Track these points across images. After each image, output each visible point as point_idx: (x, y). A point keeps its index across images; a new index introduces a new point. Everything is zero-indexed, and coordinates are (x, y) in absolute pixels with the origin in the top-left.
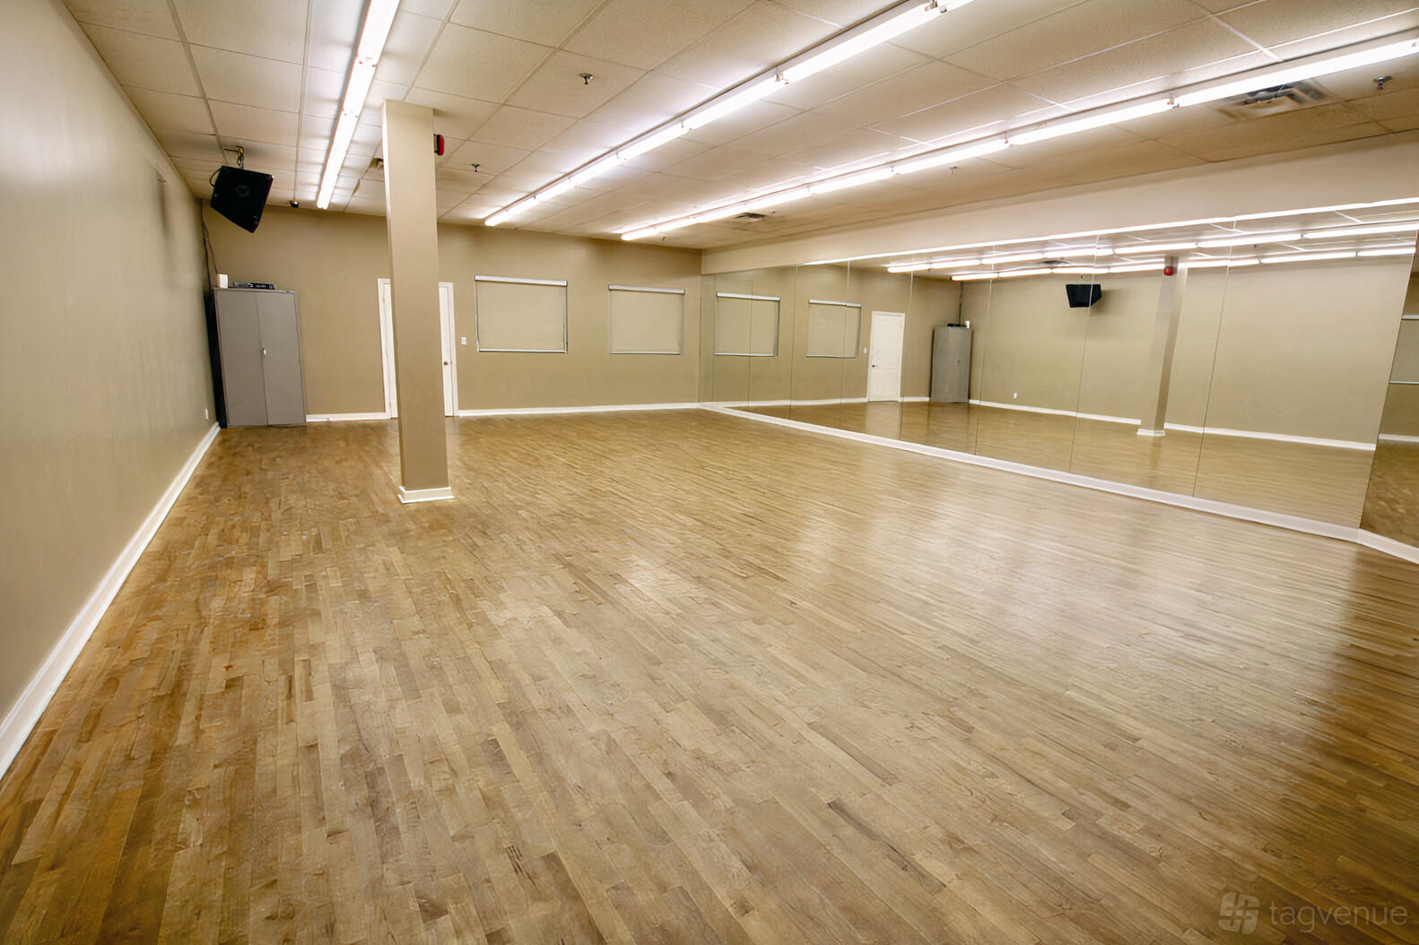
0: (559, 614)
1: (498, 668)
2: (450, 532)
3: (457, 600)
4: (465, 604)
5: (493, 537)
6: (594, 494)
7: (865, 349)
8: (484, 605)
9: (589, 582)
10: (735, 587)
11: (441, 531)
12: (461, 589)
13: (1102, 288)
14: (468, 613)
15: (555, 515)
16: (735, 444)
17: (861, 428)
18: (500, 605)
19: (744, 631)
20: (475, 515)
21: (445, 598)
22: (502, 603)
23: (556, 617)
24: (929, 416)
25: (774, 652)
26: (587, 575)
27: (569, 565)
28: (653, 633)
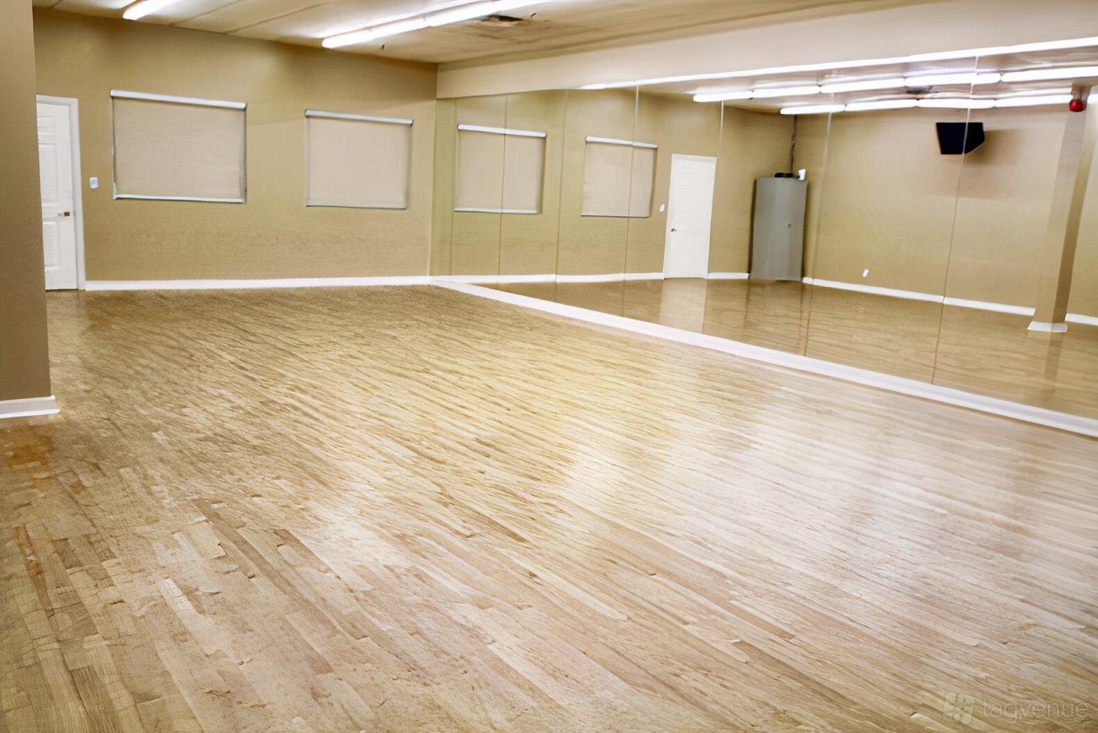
0: (189, 593)
1: (82, 680)
2: (45, 464)
3: (37, 573)
4: (49, 579)
5: (108, 473)
6: (266, 409)
7: (663, 206)
8: (79, 580)
9: (242, 543)
10: (452, 549)
11: (31, 465)
12: (47, 554)
13: (985, 128)
14: (52, 593)
15: (206, 439)
16: (476, 338)
17: (653, 316)
18: (103, 579)
19: (456, 618)
20: (86, 439)
21: (19, 568)
22: (107, 577)
23: (184, 598)
24: (748, 301)
25: (497, 652)
26: (240, 531)
27: (213, 517)
28: (325, 621)
